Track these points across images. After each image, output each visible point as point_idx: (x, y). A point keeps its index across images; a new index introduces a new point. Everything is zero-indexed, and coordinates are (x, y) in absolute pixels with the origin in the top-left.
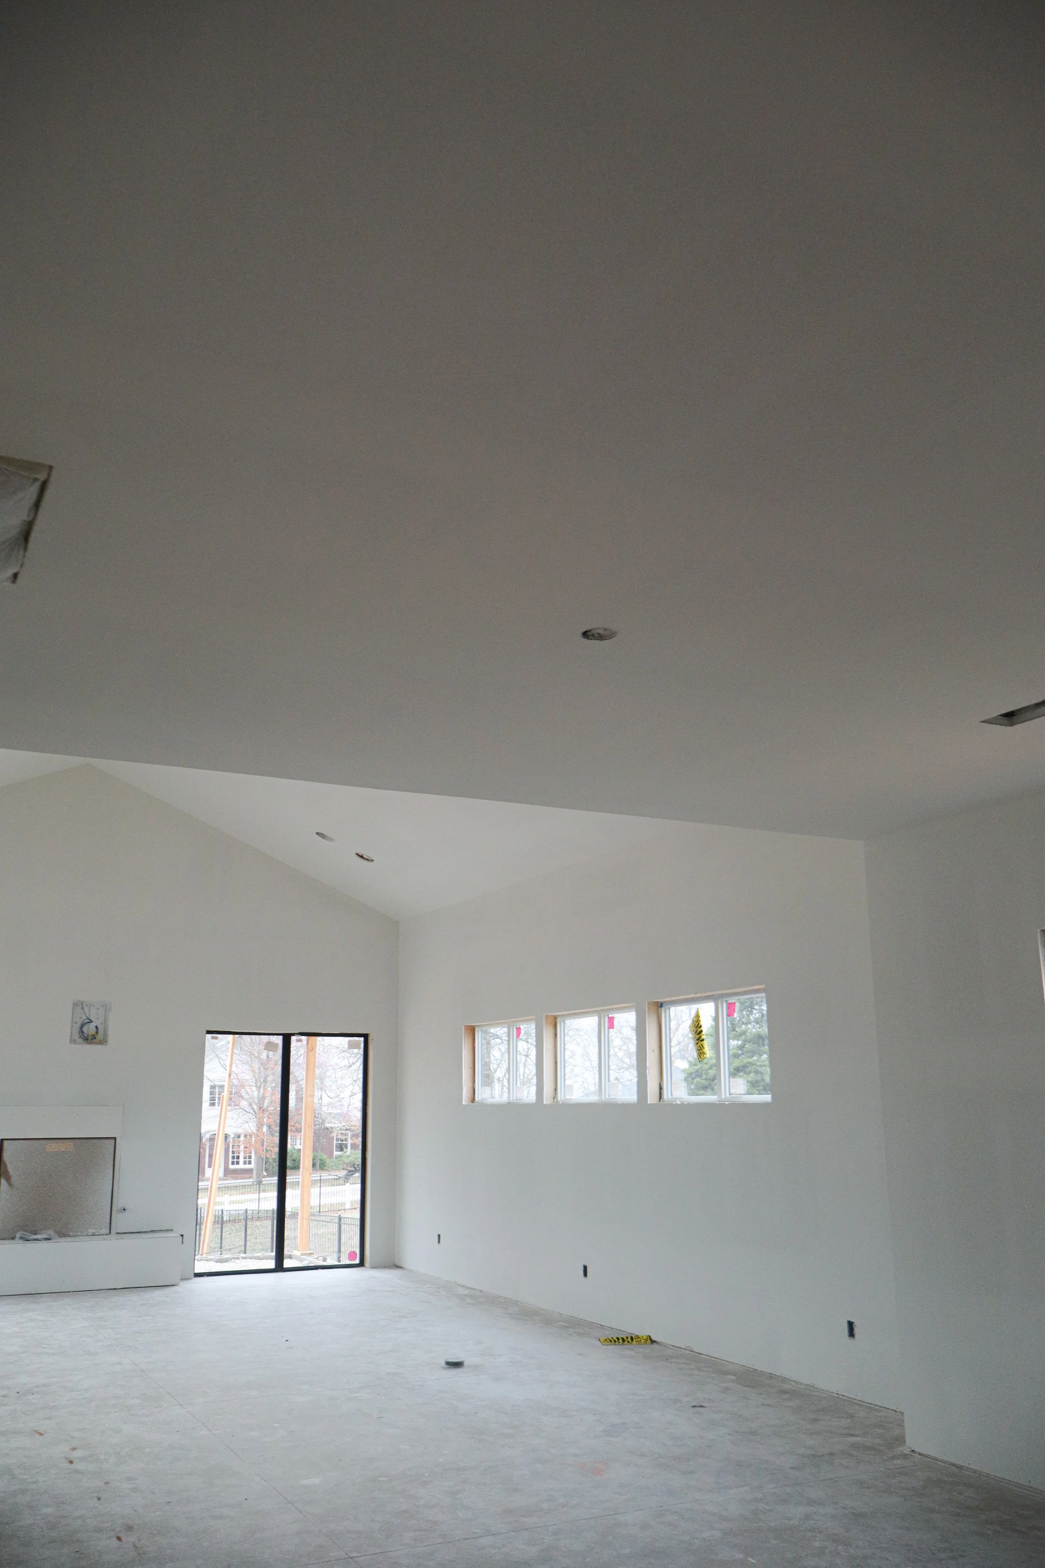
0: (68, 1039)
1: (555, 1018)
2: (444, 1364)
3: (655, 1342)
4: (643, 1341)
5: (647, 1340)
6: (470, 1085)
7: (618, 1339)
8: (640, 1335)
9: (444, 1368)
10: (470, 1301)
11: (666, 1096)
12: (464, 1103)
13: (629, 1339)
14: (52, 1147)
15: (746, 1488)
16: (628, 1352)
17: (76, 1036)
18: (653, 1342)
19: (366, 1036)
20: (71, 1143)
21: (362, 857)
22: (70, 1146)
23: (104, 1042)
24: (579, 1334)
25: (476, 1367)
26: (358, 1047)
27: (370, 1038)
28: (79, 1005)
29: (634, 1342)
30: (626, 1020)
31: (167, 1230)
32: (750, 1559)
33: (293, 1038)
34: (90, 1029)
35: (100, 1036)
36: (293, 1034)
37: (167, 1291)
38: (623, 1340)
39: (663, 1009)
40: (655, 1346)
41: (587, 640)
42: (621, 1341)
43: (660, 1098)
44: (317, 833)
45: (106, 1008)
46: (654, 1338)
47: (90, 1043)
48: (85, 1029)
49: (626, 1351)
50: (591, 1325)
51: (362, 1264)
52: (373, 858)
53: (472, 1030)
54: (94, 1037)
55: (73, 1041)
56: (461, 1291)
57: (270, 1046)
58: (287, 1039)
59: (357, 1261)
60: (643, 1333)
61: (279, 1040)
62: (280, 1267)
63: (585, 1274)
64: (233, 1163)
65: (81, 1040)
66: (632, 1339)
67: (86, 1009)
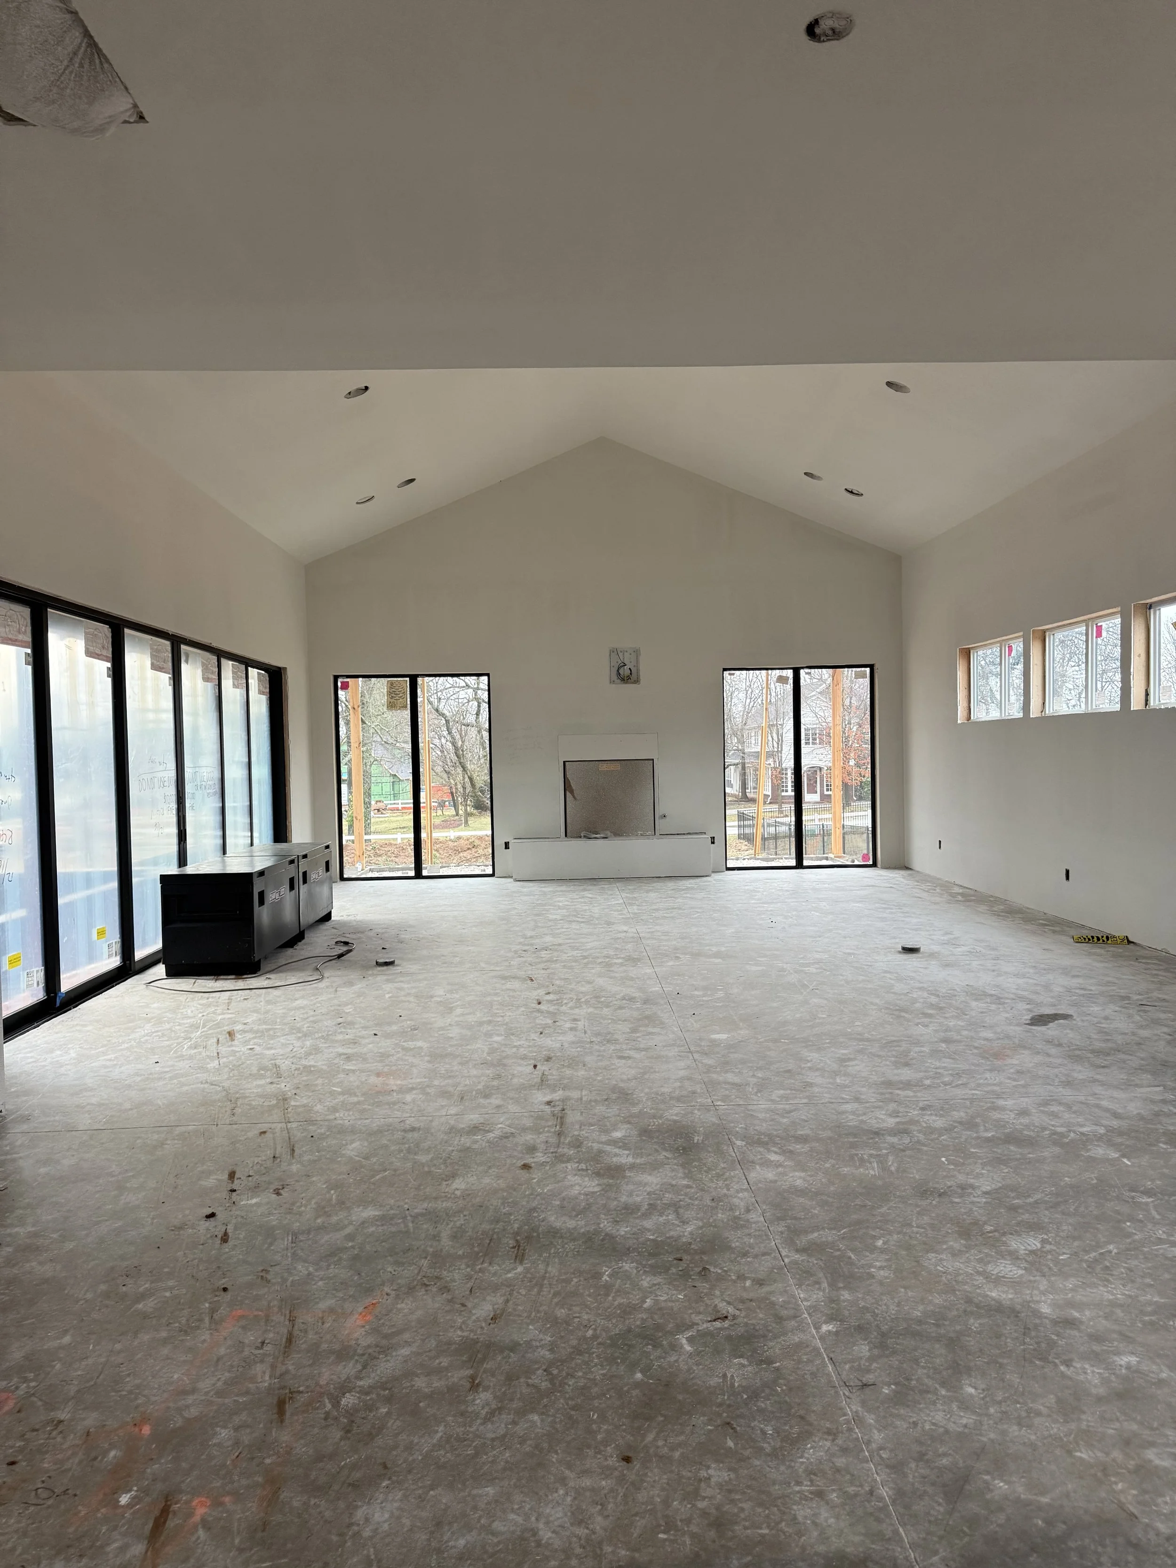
0: (608, 681)
1: (1044, 632)
2: (900, 949)
3: (1133, 942)
4: (1119, 941)
5: (1123, 940)
6: (966, 704)
7: (1093, 937)
8: (1117, 935)
9: (900, 952)
10: (960, 898)
11: (1152, 702)
12: (959, 722)
13: (1104, 938)
14: (604, 767)
15: (1161, 1088)
16: (1098, 951)
17: (615, 677)
18: (1129, 942)
19: (872, 667)
20: (617, 763)
21: (851, 492)
22: (617, 767)
23: (637, 681)
24: (1054, 932)
25: (932, 955)
26: (864, 676)
27: (875, 668)
28: (614, 651)
29: (1109, 942)
30: (1112, 626)
31: (701, 833)
32: (1125, 1160)
33: (802, 671)
34: (625, 671)
35: (634, 677)
36: (803, 668)
37: (698, 880)
38: (1098, 939)
39: (1152, 610)
40: (1131, 946)
41: (816, 44)
42: (1095, 939)
43: (1146, 704)
44: (805, 474)
45: (637, 652)
46: (1131, 939)
47: (626, 683)
48: (621, 671)
49: (1098, 950)
50: (1071, 924)
51: (874, 865)
52: (861, 491)
53: (967, 654)
54: (629, 678)
55: (612, 682)
56: (957, 890)
57: (782, 680)
58: (796, 672)
59: (871, 862)
60: (1119, 933)
61: (790, 673)
62: (799, 865)
63: (1067, 878)
64: (828, 790)
65: (619, 681)
66: (1108, 938)
67: (621, 655)
